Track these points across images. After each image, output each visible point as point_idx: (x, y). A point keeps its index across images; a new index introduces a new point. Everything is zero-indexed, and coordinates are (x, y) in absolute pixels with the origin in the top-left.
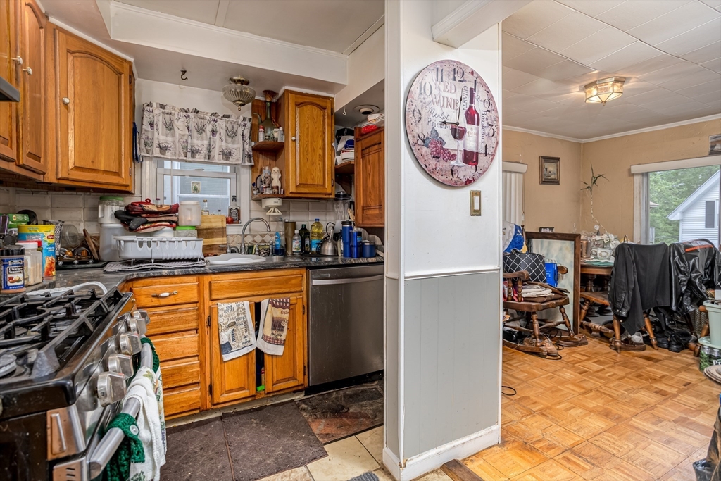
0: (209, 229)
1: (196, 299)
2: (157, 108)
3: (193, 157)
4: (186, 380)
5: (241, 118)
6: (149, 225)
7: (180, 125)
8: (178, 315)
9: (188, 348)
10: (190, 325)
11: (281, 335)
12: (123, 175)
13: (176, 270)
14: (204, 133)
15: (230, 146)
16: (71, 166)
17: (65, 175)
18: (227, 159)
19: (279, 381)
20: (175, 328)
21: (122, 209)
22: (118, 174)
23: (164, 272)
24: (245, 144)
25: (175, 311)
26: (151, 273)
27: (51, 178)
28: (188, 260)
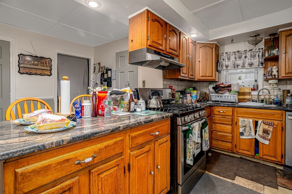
0: (244, 92)
1: (232, 115)
2: (225, 54)
3: (237, 67)
4: (227, 140)
5: (258, 49)
6: (221, 91)
7: (232, 58)
8: (226, 119)
9: (228, 130)
10: (229, 123)
11: (268, 137)
12: (213, 77)
13: (225, 105)
14: (241, 59)
15: (252, 61)
16: (200, 76)
17: (199, 79)
18: (251, 66)
19: (266, 155)
20: (225, 123)
21: (215, 86)
22: (212, 76)
23: (222, 105)
24: (260, 59)
25: (225, 118)
26: (218, 105)
27: (196, 79)
28: (230, 102)
